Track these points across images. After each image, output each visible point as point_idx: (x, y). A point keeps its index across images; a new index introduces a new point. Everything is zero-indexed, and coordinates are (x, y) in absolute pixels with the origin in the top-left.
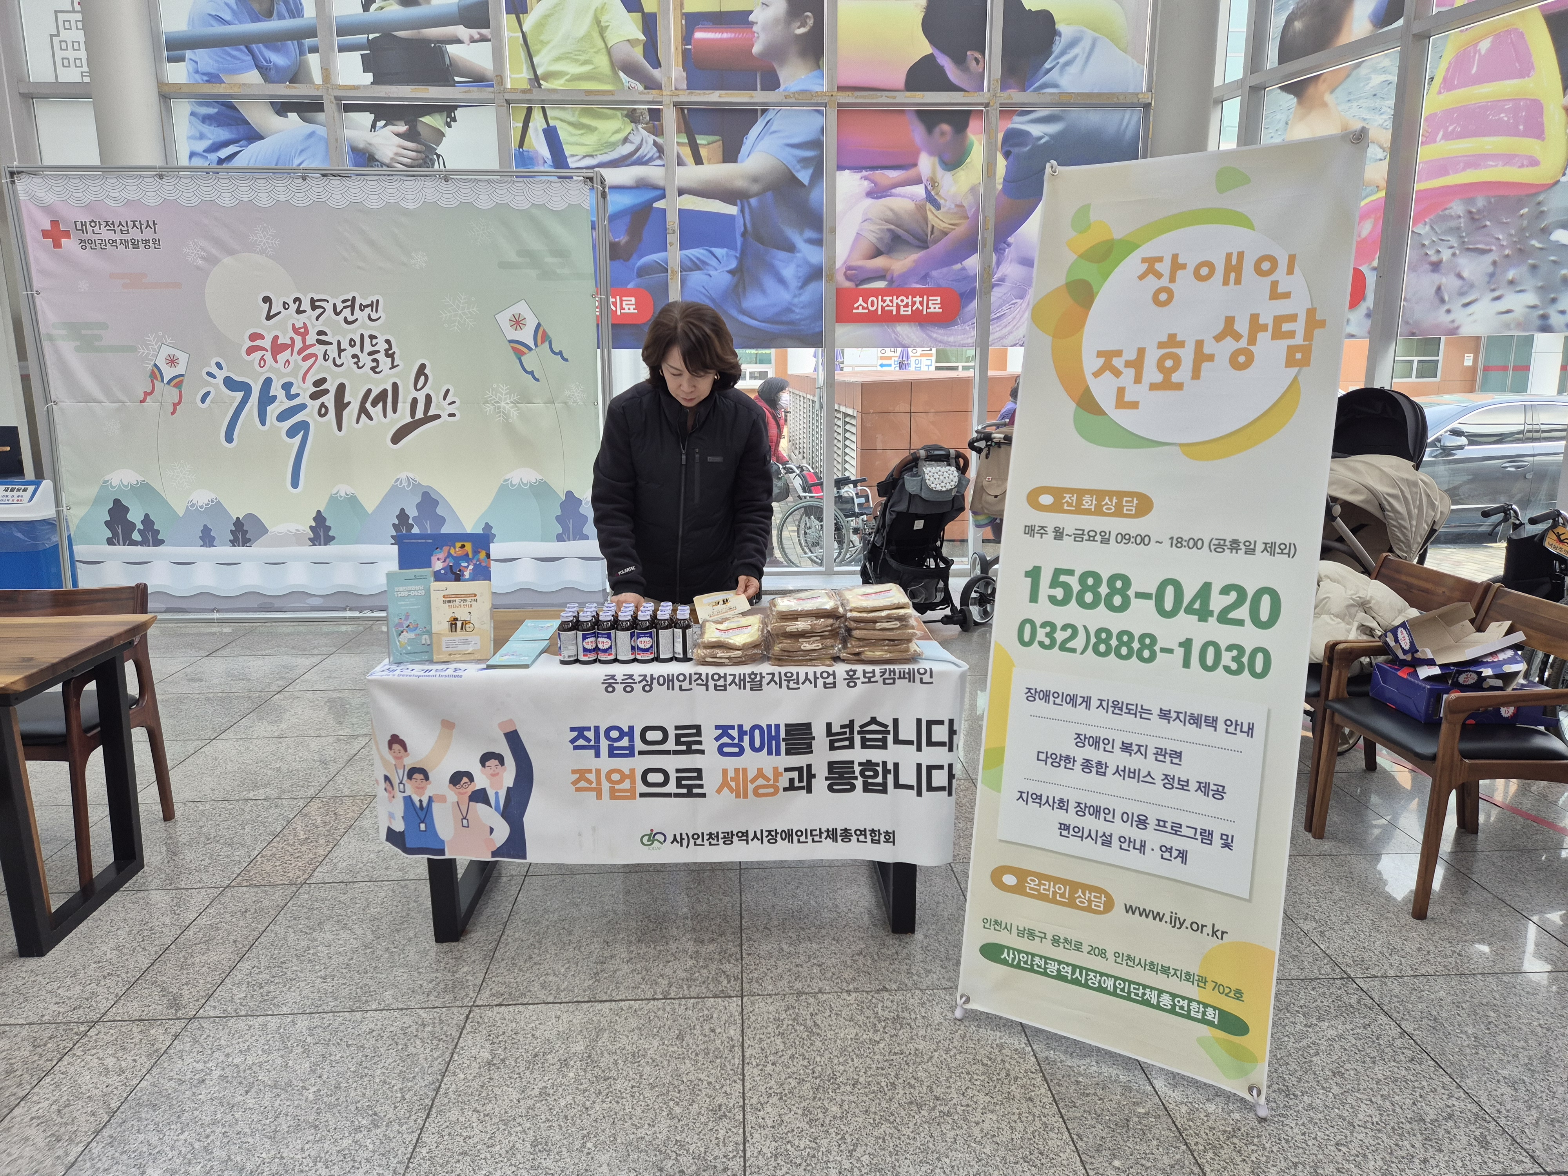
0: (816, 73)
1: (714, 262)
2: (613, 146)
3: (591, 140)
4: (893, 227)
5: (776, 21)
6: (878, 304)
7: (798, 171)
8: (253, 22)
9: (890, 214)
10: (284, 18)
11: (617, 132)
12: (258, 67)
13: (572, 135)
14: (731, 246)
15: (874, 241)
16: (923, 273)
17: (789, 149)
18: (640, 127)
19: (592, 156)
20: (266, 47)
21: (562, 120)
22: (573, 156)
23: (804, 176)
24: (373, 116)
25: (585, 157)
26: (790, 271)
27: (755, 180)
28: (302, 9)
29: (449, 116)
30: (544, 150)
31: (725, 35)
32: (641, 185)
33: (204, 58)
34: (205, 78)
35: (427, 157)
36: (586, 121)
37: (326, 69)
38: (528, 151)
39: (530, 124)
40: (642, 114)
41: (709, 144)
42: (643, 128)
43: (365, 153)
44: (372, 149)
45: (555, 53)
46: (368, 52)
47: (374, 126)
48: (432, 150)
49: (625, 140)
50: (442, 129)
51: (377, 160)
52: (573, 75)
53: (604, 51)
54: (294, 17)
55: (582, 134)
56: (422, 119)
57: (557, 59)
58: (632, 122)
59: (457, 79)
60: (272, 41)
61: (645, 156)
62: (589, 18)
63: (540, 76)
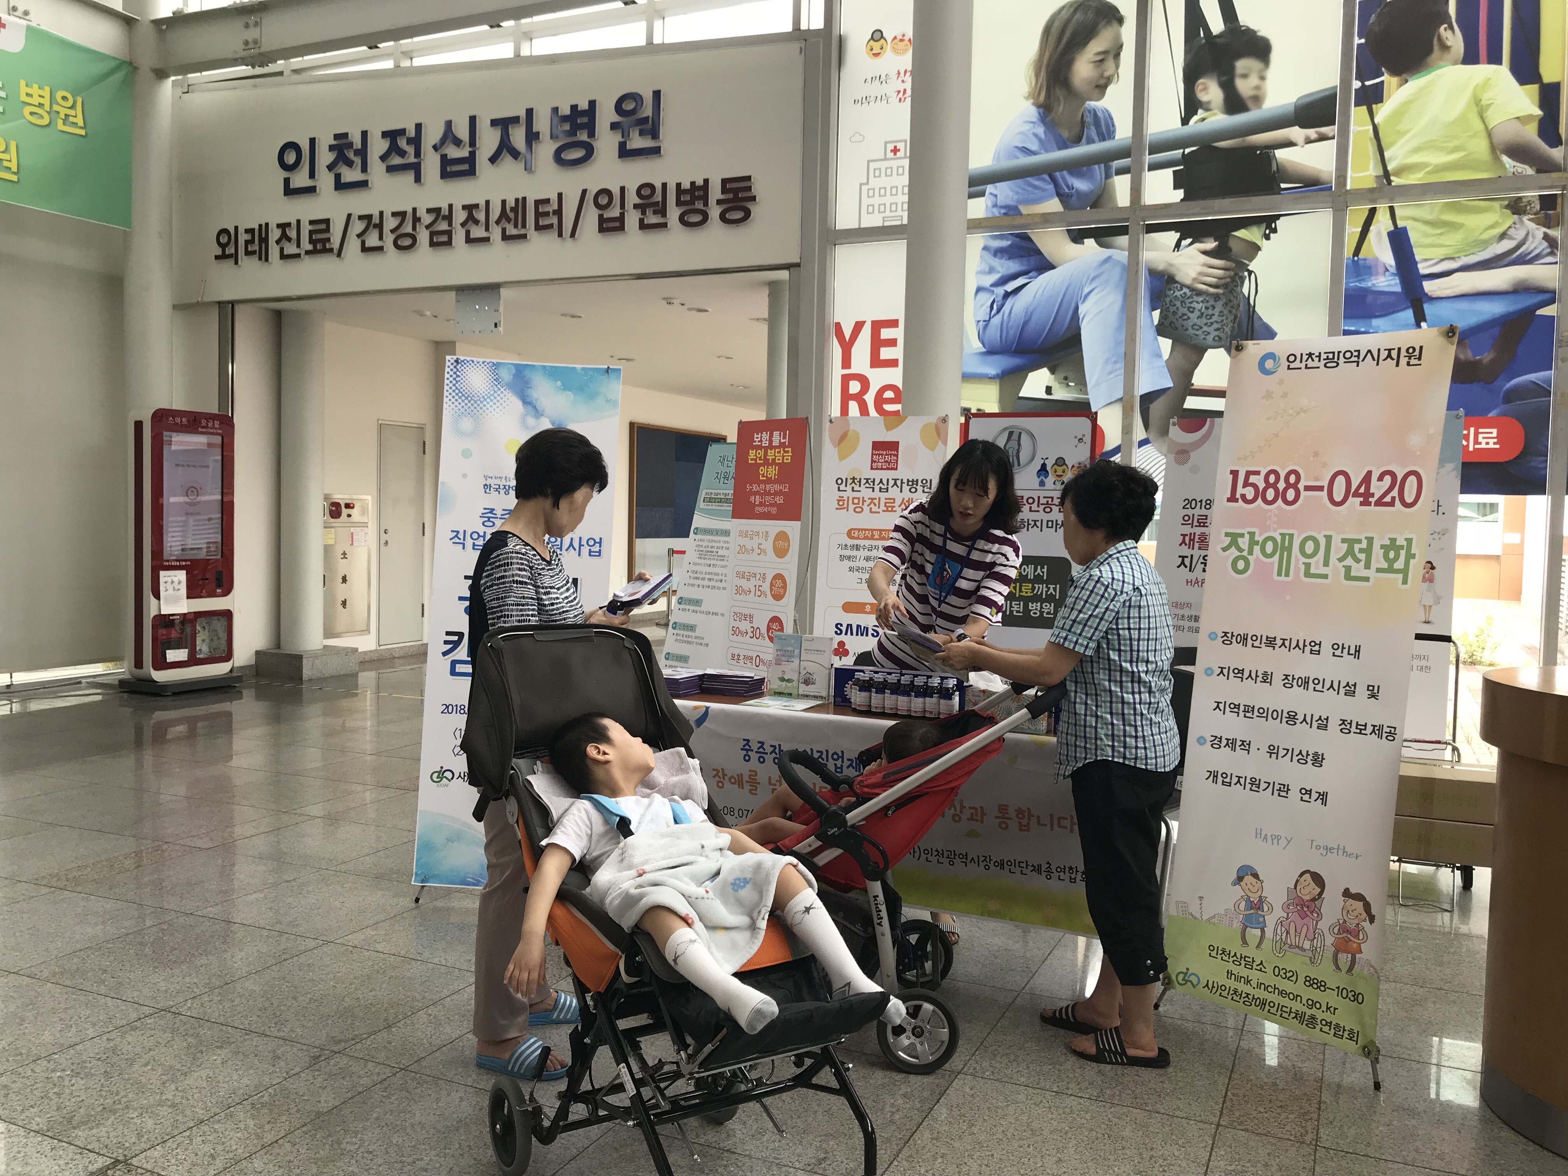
2: (1486, 244)
3: (1453, 239)
8: (1060, 148)
10: (1093, 142)
11: (1492, 227)
12: (1060, 195)
13: (1427, 235)
18: (1525, 219)
19: (1453, 259)
20: (1071, 173)
21: (1415, 219)
22: (1426, 260)
24: (1178, 235)
25: (1443, 260)
28: (1114, 131)
29: (1269, 227)
30: (1387, 257)
32: (1520, 289)
33: (1004, 191)
34: (1003, 211)
35: (1237, 274)
36: (1450, 217)
37: (1136, 190)
38: (1365, 260)
39: (1372, 228)
40: (1530, 203)
42: (1529, 220)
43: (1164, 276)
44: (1173, 271)
45: (1414, 143)
46: (1182, 167)
47: (1178, 245)
48: (1245, 267)
49: (1503, 236)
50: (1259, 243)
51: (1177, 282)
52: (1437, 165)
53: (1484, 134)
54: (1104, 140)
55: (1441, 234)
56: (1236, 233)
57: (1417, 150)
58: (1514, 214)
59: (1283, 186)
60: (1077, 167)
61: (1530, 253)
62: (1465, 98)
63: (1390, 172)
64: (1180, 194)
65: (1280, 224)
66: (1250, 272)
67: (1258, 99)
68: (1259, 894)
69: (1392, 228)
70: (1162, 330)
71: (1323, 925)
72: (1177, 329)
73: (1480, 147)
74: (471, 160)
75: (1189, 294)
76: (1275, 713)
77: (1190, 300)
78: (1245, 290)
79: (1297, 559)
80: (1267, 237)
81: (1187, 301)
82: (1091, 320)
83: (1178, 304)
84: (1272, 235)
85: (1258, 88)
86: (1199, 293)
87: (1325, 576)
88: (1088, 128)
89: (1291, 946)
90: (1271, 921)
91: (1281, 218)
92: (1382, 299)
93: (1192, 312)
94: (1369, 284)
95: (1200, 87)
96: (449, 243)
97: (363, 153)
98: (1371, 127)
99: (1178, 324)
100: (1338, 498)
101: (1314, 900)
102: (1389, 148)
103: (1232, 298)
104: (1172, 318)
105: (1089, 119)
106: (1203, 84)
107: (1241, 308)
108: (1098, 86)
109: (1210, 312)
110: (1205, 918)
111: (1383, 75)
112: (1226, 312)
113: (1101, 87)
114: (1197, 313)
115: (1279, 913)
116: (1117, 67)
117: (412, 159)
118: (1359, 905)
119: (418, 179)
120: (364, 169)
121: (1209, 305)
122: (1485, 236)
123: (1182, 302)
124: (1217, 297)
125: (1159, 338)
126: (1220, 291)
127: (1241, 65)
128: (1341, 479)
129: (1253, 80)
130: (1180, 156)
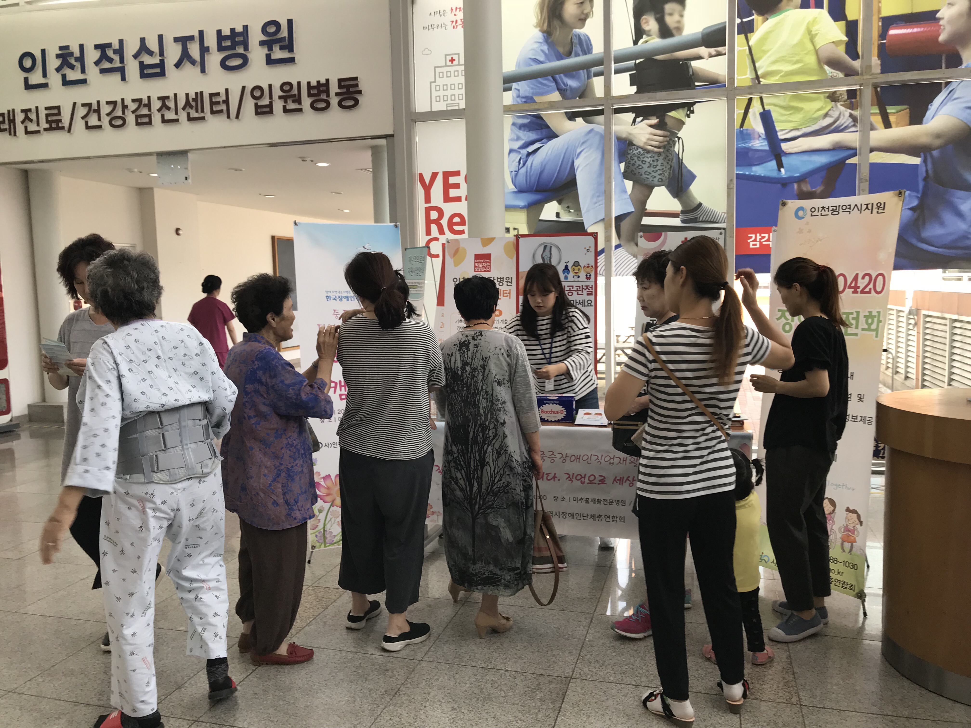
2: (816, 120)
3: (798, 117)
8: (558, 60)
10: (579, 55)
11: (819, 110)
12: (559, 89)
13: (782, 115)
14: (913, 189)
18: (839, 104)
19: (798, 129)
20: (566, 76)
21: (775, 105)
22: (782, 130)
24: (634, 115)
25: (792, 130)
27: (938, 136)
28: (592, 49)
29: (689, 109)
30: (760, 129)
31: (915, 30)
32: (837, 148)
33: (523, 87)
34: (524, 100)
35: (670, 139)
36: (795, 104)
37: (608, 86)
38: (747, 130)
39: (750, 110)
40: (841, 95)
41: (897, 112)
42: (841, 105)
43: (626, 141)
44: (631, 138)
45: (773, 58)
46: (635, 72)
47: (634, 121)
48: (675, 135)
49: (826, 115)
50: (683, 120)
51: (634, 145)
52: (786, 72)
53: (813, 52)
54: (586, 54)
55: (790, 114)
56: (669, 114)
57: (775, 62)
58: (832, 101)
59: (697, 84)
60: (570, 71)
61: (842, 125)
62: (802, 30)
63: (760, 76)
64: (634, 89)
65: (696, 107)
66: (679, 138)
67: (679, 29)
69: (762, 111)
70: (626, 175)
72: (635, 174)
73: (812, 60)
74: (161, 65)
75: (642, 152)
77: (643, 156)
78: (676, 149)
80: (688, 116)
81: (641, 157)
82: (582, 170)
83: (636, 159)
84: (691, 115)
85: (679, 22)
86: (648, 152)
88: (576, 47)
91: (697, 104)
92: (757, 155)
93: (644, 164)
94: (750, 145)
95: (644, 21)
96: (150, 123)
97: (81, 59)
98: (747, 48)
99: (636, 171)
101: (830, 514)
102: (758, 61)
103: (669, 155)
104: (632, 168)
105: (575, 41)
106: (646, 19)
107: (674, 161)
108: (580, 20)
109: (655, 163)
111: (753, 15)
112: (665, 163)
113: (582, 20)
114: (648, 164)
116: (592, 7)
117: (118, 65)
118: (854, 516)
119: (123, 79)
120: (83, 71)
121: (654, 159)
122: (816, 115)
123: (638, 157)
124: (659, 154)
125: (625, 180)
126: (661, 150)
127: (669, 7)
129: (676, 17)
130: (633, 64)
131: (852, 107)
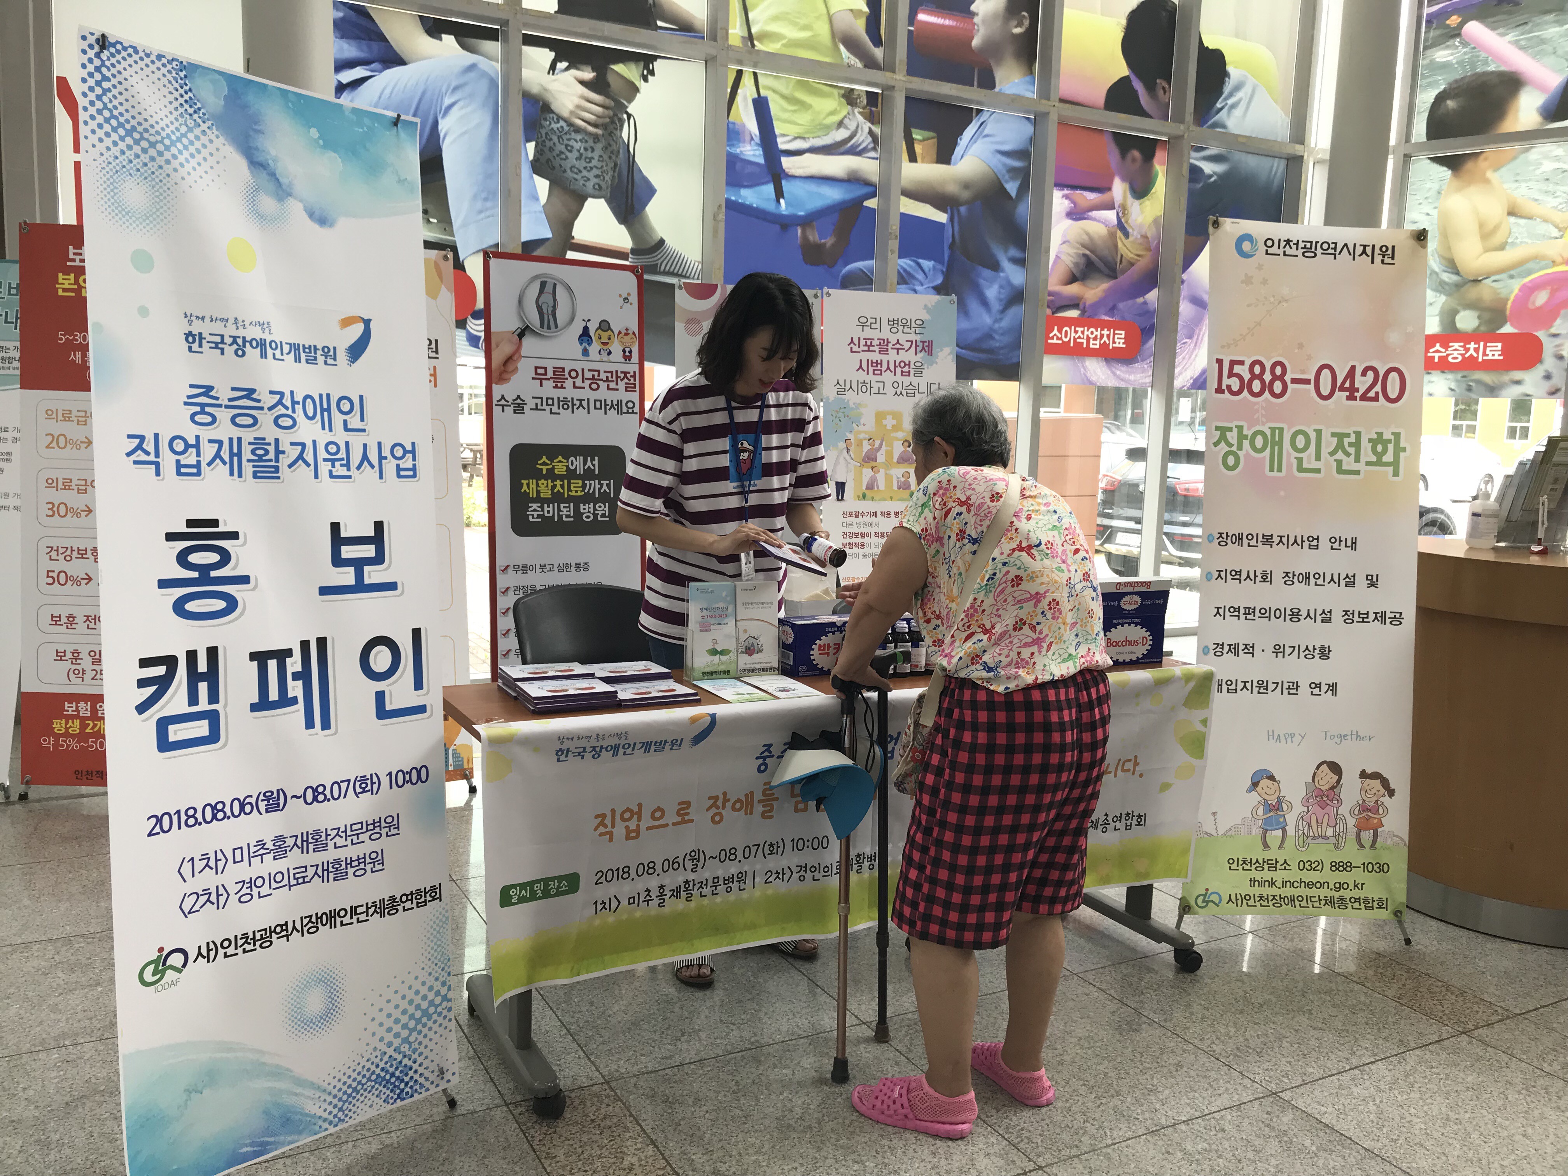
0: (1028, 78)
1: (920, 276)
2: (827, 129)
3: (804, 118)
4: (1087, 252)
5: (995, 16)
6: (1071, 335)
7: (1007, 182)
9: (1085, 237)
11: (832, 113)
13: (785, 110)
14: (938, 259)
15: (1071, 265)
16: (1111, 304)
17: (999, 156)
18: (856, 110)
19: (804, 138)
21: (774, 91)
22: (783, 135)
23: (1012, 188)
24: (553, 54)
25: (796, 138)
26: (992, 292)
27: (966, 185)
29: (646, 67)
30: (752, 125)
31: (947, 22)
32: (853, 179)
35: (615, 115)
36: (800, 95)
38: (734, 124)
39: (739, 91)
40: (859, 96)
41: (924, 140)
42: (860, 113)
43: (539, 101)
44: (549, 98)
45: (773, 11)
47: (553, 67)
49: (840, 124)
50: (637, 83)
52: (790, 40)
55: (795, 111)
56: (612, 67)
58: (848, 104)
59: (660, 23)
61: (859, 145)
63: (754, 36)
65: (658, 65)
66: (629, 116)
68: (1276, 795)
69: (756, 96)
70: (539, 167)
71: (1344, 810)
72: (553, 168)
73: (823, 30)
75: (566, 128)
76: (1278, 612)
78: (625, 135)
79: (1289, 454)
80: (646, 79)
82: (454, 141)
84: (650, 77)
86: (578, 130)
87: (1318, 471)
89: (1314, 838)
90: (1291, 819)
91: (659, 61)
92: (749, 169)
94: (738, 151)
100: (1325, 391)
101: (1332, 788)
103: (612, 142)
104: (548, 155)
109: (590, 154)
110: (1220, 833)
114: (575, 154)
115: (1299, 809)
118: (1376, 784)
122: (827, 121)
124: (596, 138)
125: (535, 177)
126: (599, 131)
128: (1326, 373)
131: (871, 118)
